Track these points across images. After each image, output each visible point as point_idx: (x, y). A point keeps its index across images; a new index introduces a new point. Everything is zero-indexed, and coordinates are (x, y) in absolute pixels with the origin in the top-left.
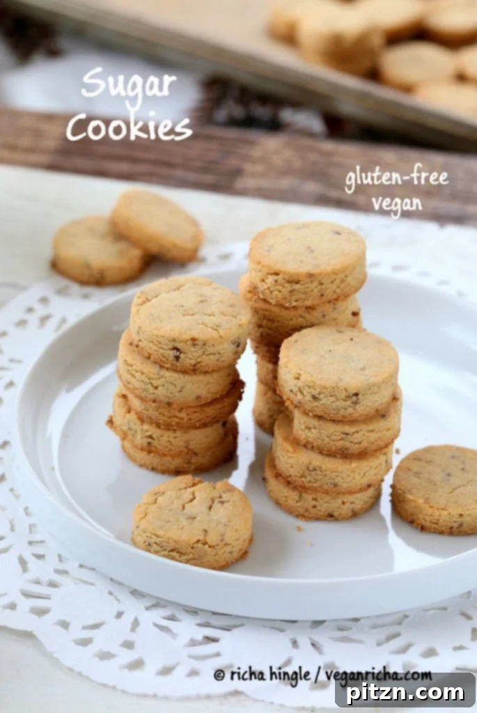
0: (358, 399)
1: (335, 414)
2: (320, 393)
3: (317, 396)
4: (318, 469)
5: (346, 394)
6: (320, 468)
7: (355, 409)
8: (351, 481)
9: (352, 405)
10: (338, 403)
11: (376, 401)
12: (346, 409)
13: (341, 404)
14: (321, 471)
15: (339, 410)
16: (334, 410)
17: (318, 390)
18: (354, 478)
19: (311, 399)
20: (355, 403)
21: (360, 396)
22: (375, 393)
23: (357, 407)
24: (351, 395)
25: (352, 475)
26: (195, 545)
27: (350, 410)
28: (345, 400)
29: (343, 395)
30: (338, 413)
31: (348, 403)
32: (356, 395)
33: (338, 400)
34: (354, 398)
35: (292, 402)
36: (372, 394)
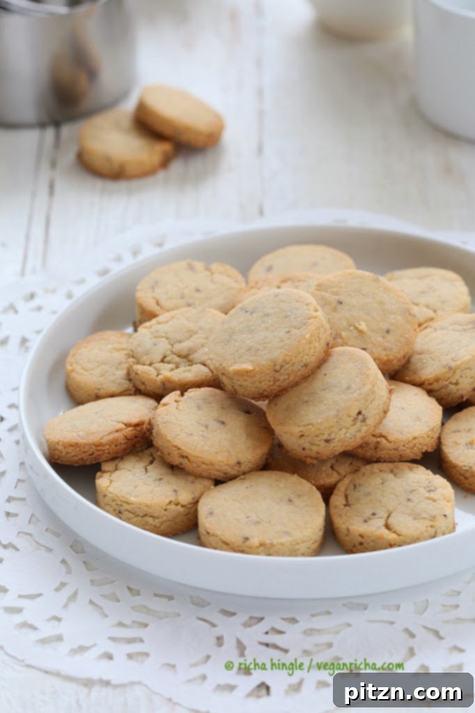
0: (364, 415)
1: (355, 441)
2: (329, 435)
3: (329, 438)
4: (284, 364)
5: (352, 418)
6: (285, 361)
7: (367, 425)
8: (314, 352)
9: (363, 423)
10: (350, 431)
11: (379, 405)
12: (360, 431)
13: (353, 430)
14: (287, 363)
15: (355, 436)
16: (351, 438)
17: (326, 433)
18: (315, 348)
19: (326, 444)
20: (364, 420)
21: (364, 412)
22: (374, 400)
23: (368, 422)
24: (356, 417)
25: (311, 346)
26: (168, 507)
27: (364, 429)
28: (354, 425)
29: (349, 421)
30: (355, 439)
31: (359, 424)
32: (359, 413)
33: (348, 429)
34: (360, 417)
35: (311, 457)
36: (371, 403)
